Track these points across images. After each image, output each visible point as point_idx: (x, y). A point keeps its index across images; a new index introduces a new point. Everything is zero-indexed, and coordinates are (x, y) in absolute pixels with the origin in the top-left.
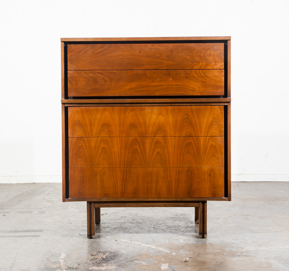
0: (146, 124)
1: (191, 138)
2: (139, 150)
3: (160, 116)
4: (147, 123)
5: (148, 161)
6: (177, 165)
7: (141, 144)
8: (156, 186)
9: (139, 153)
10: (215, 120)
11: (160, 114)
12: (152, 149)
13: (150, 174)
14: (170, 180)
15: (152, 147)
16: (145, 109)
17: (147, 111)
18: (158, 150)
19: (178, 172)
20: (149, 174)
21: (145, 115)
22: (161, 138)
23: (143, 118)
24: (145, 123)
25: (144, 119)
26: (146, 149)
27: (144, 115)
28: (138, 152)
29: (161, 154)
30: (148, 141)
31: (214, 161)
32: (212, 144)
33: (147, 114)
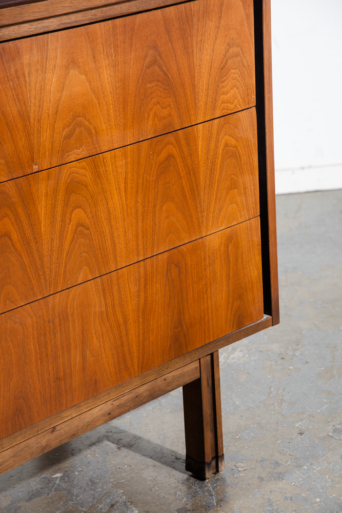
0: (29, 117)
1: (170, 137)
2: (15, 236)
3: (73, 72)
4: (32, 115)
5: (50, 270)
6: (138, 254)
7: (20, 210)
8: (83, 356)
9: (16, 250)
10: (231, 50)
11: (72, 63)
12: (59, 219)
13: (60, 320)
14: (121, 320)
15: (59, 209)
16: (18, 53)
17: (26, 58)
18: (78, 214)
19: (142, 280)
20: (57, 320)
21: (22, 79)
22: (83, 163)
23: (18, 95)
24: (24, 116)
25: (21, 97)
26: (40, 223)
27: (18, 78)
28: (13, 245)
29: (88, 229)
30: (42, 188)
31: (234, 205)
32: (226, 145)
33: (27, 75)
